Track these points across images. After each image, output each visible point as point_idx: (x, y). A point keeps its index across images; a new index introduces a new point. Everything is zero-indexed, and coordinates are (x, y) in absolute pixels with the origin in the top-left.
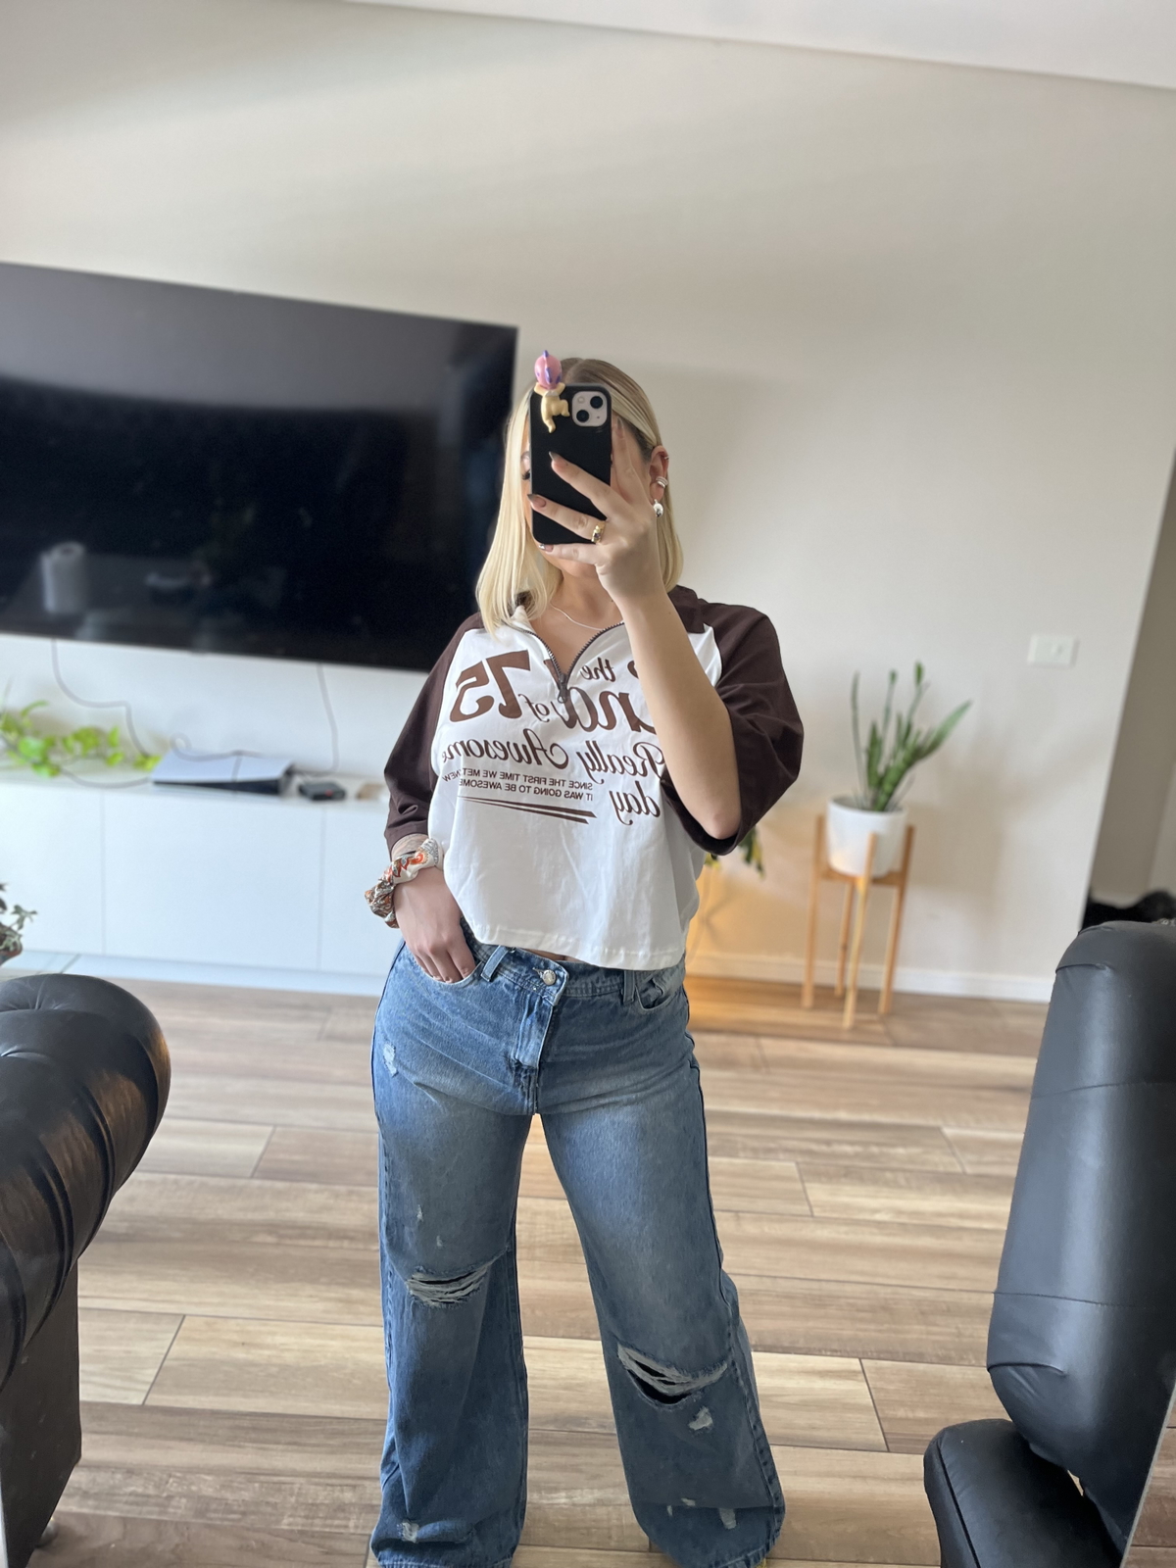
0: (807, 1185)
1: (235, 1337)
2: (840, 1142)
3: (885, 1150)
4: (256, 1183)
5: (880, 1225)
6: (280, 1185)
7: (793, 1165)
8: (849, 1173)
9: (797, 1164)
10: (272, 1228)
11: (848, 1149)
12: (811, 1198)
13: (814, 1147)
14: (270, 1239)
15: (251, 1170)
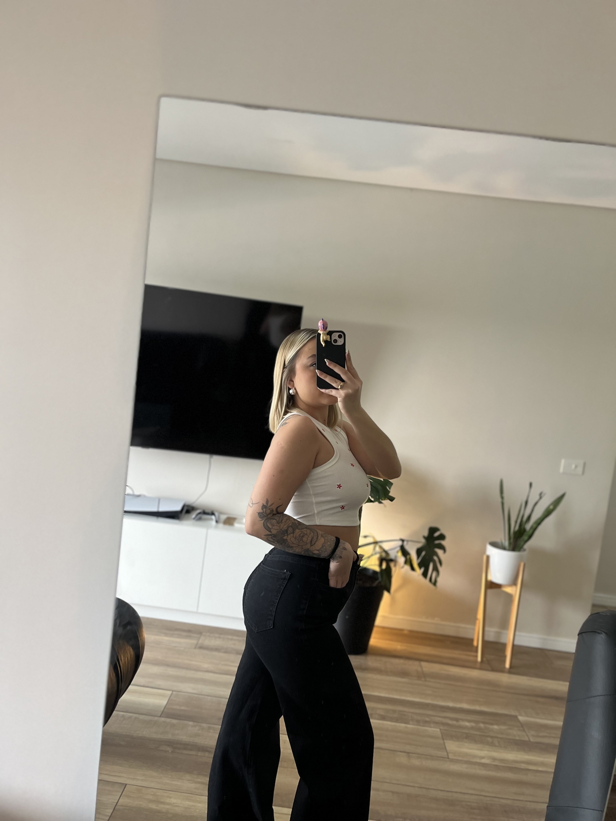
0: (445, 741)
1: (151, 797)
2: (463, 720)
3: (488, 726)
4: (163, 719)
5: (484, 765)
6: (174, 721)
7: (438, 730)
8: (468, 737)
9: (440, 729)
10: (170, 743)
11: (467, 724)
12: (447, 748)
13: (450, 722)
14: (169, 749)
15: (160, 713)
